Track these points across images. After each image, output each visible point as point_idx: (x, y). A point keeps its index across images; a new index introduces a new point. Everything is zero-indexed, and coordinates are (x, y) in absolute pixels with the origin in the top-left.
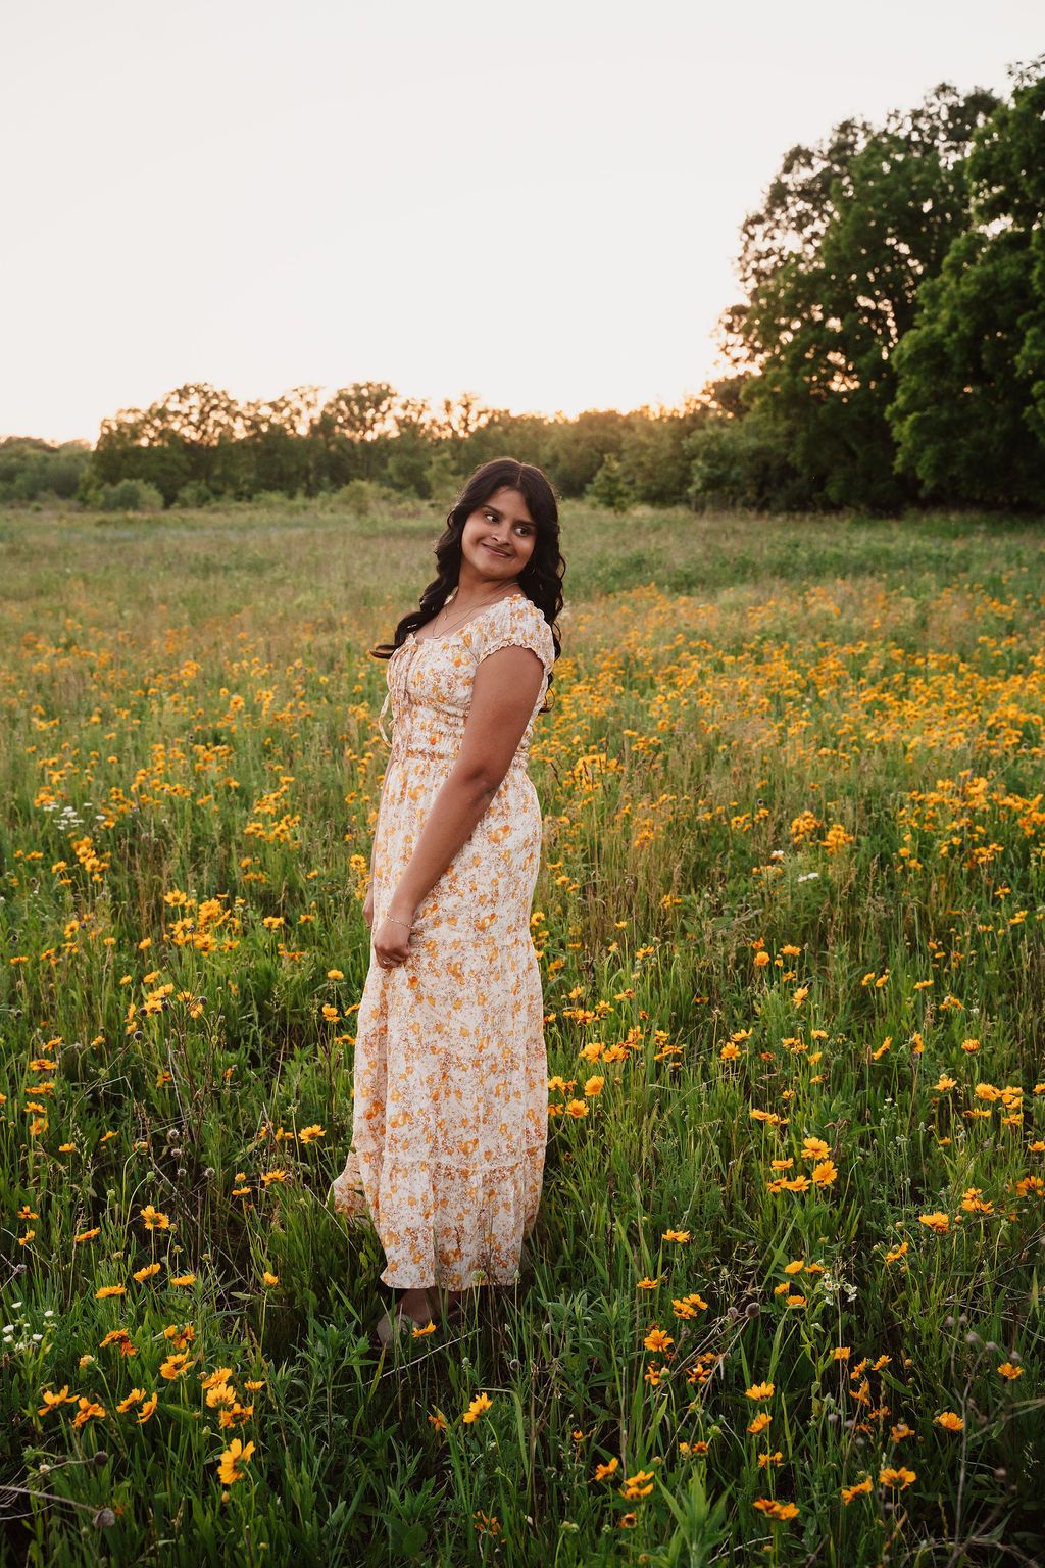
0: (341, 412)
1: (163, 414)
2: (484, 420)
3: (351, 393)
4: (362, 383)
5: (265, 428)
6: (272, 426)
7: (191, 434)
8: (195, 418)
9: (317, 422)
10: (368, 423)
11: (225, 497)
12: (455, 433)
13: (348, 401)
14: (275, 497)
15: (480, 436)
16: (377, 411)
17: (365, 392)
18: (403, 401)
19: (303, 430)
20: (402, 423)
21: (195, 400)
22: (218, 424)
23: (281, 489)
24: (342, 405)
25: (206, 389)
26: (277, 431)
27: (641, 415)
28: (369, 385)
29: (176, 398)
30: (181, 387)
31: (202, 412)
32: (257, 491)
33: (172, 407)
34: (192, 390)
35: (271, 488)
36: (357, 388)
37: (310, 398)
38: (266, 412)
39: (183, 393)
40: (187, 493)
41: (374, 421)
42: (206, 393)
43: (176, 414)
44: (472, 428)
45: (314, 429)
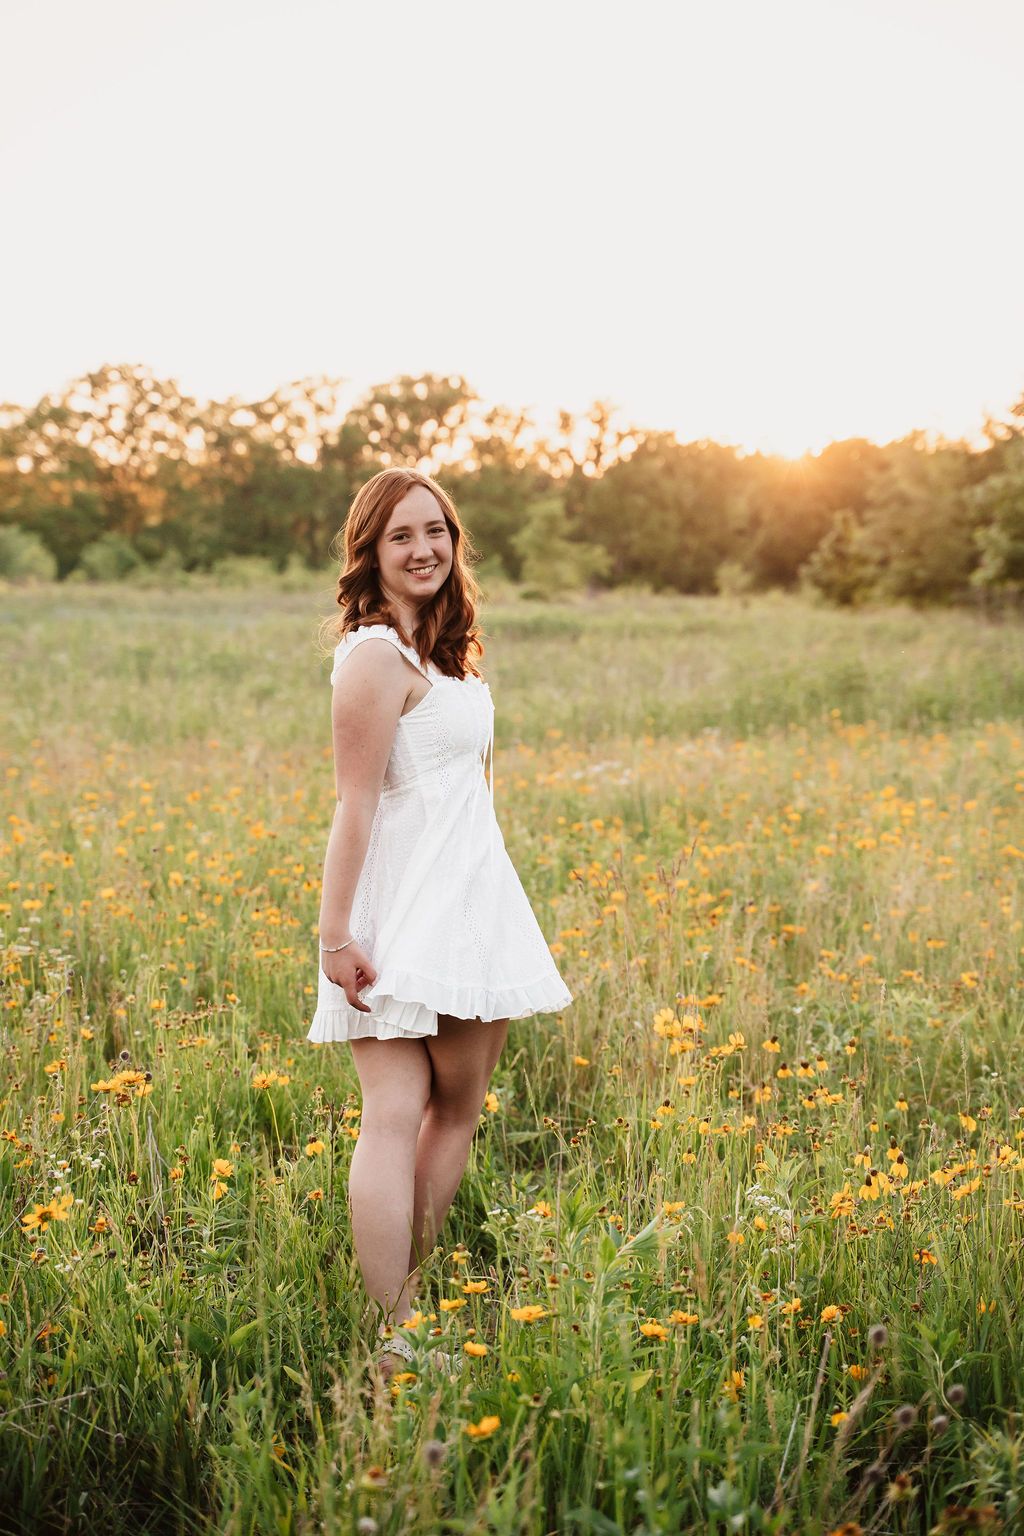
0: (376, 425)
1: (60, 416)
2: (628, 448)
3: (396, 392)
4: (416, 374)
5: (240, 449)
6: (253, 447)
7: (109, 453)
8: (118, 423)
9: (333, 440)
10: (424, 444)
11: (164, 564)
12: (578, 468)
13: (391, 405)
14: (255, 569)
15: (622, 477)
16: (441, 424)
17: (421, 392)
18: (487, 410)
19: (308, 454)
20: (483, 448)
21: (119, 394)
22: (158, 437)
23: (264, 554)
24: (380, 412)
25: (139, 374)
26: (264, 454)
27: (908, 447)
28: (428, 380)
29: (87, 388)
30: (95, 370)
31: (131, 416)
32: (222, 556)
33: (78, 404)
34: (113, 376)
35: (243, 551)
36: (408, 384)
37: (321, 398)
38: (243, 419)
39: (98, 381)
40: (95, 555)
41: (434, 441)
42: (138, 383)
43: (86, 416)
44: (608, 460)
45: (327, 453)
